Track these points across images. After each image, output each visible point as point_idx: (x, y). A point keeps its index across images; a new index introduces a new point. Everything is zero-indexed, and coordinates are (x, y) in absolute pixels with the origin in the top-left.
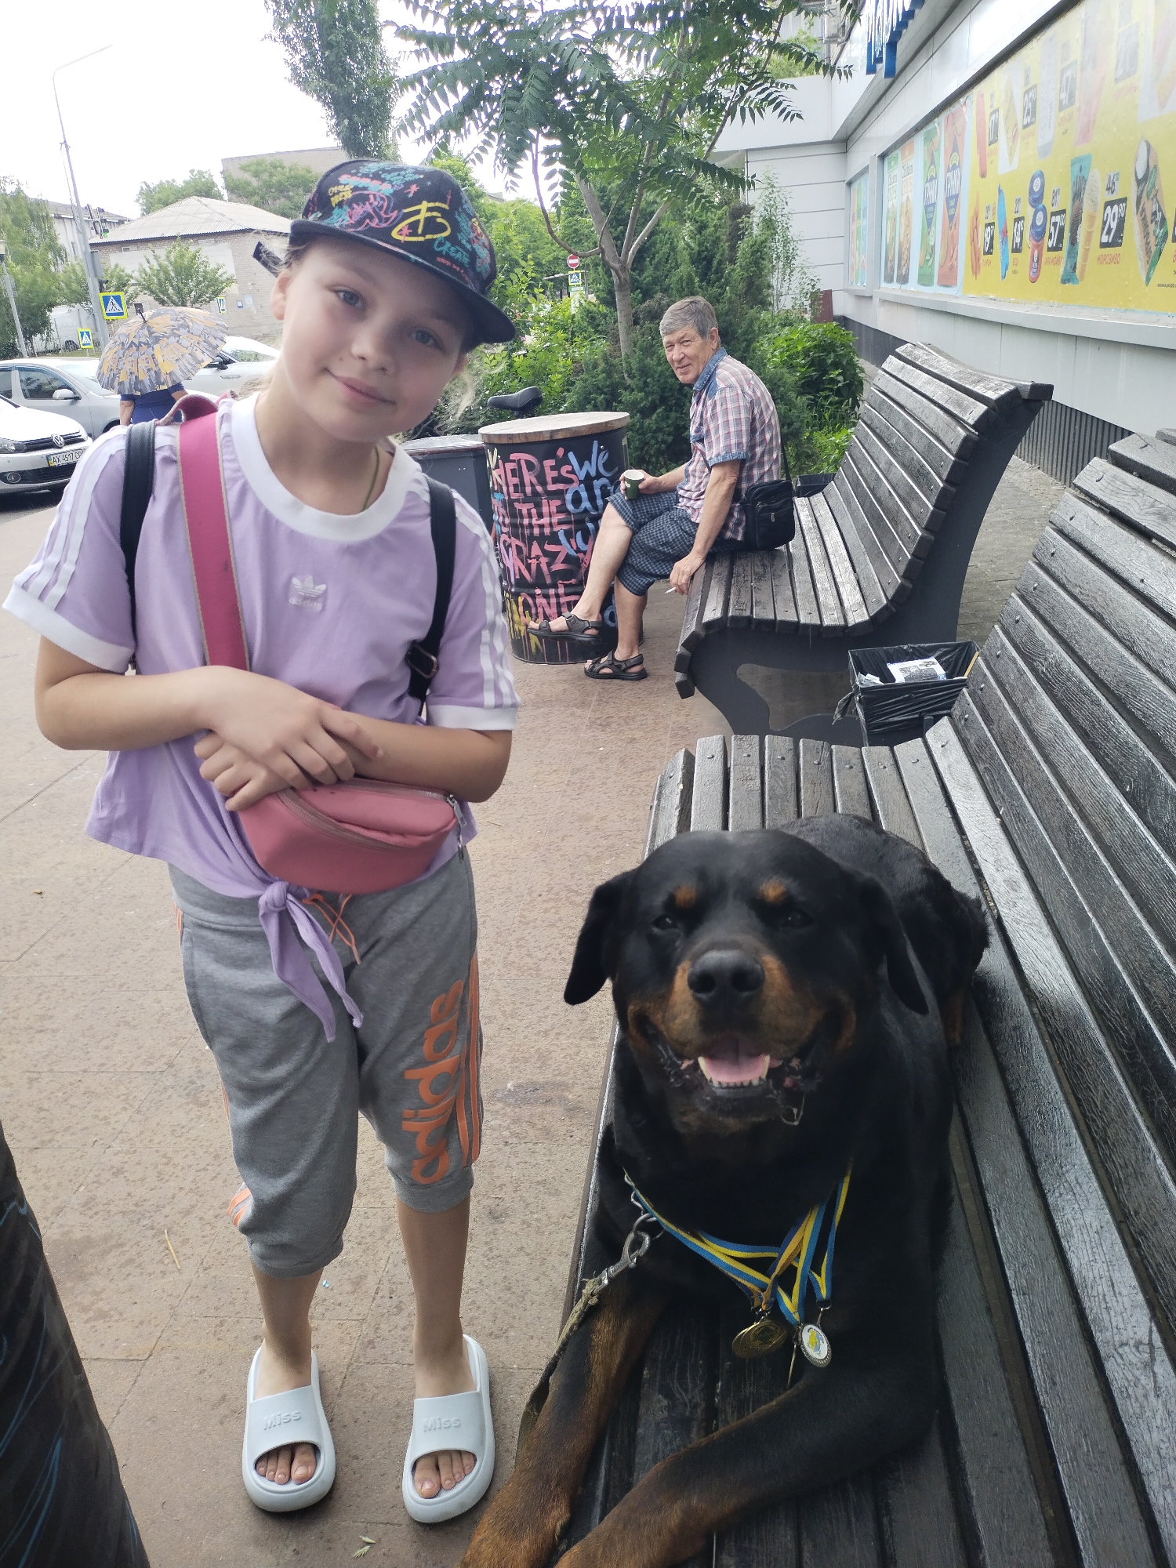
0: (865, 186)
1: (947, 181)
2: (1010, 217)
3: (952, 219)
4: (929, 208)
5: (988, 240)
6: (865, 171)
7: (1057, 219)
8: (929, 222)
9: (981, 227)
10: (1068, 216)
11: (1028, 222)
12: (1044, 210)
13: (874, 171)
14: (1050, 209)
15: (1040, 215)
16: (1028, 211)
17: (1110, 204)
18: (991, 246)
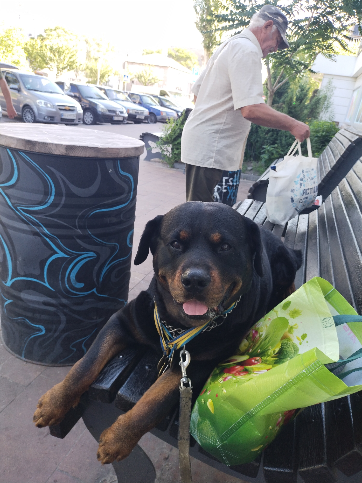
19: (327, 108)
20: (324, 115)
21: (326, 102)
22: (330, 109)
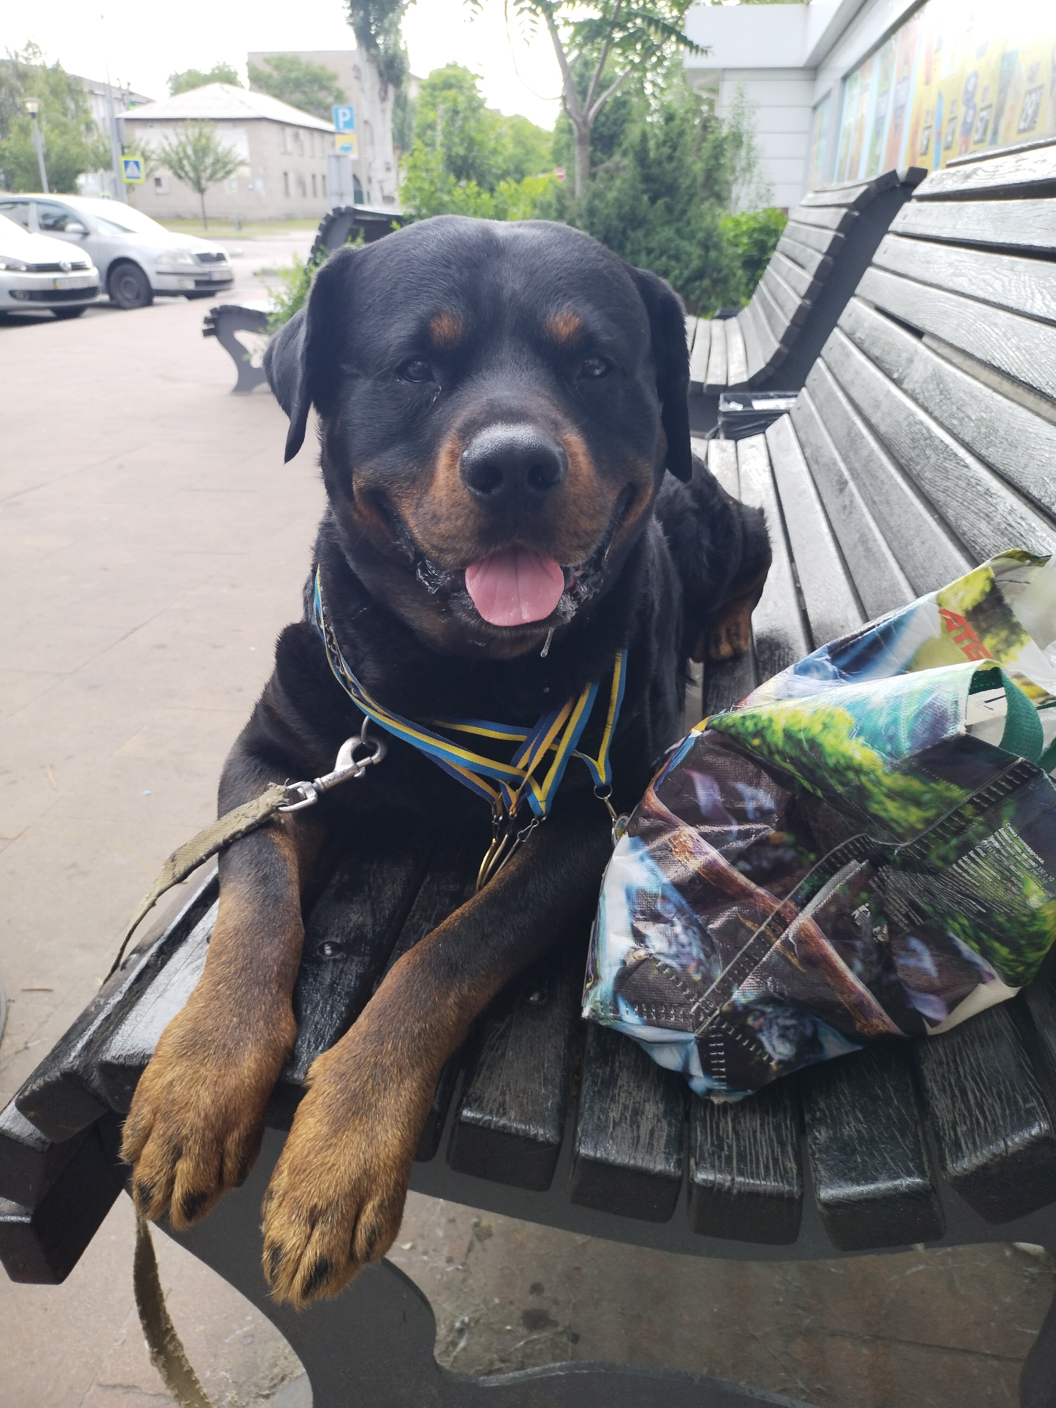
0: (827, 110)
1: (897, 92)
2: (946, 116)
3: (897, 128)
4: (879, 121)
5: (925, 142)
6: (827, 96)
7: (984, 114)
8: (877, 134)
9: (920, 131)
10: (993, 110)
11: (960, 121)
12: (974, 107)
13: (836, 93)
14: (980, 105)
15: (971, 112)
16: (961, 110)
17: (1029, 93)
18: (927, 148)
19: (749, 167)
20: (745, 190)
21: (743, 153)
22: (756, 171)
